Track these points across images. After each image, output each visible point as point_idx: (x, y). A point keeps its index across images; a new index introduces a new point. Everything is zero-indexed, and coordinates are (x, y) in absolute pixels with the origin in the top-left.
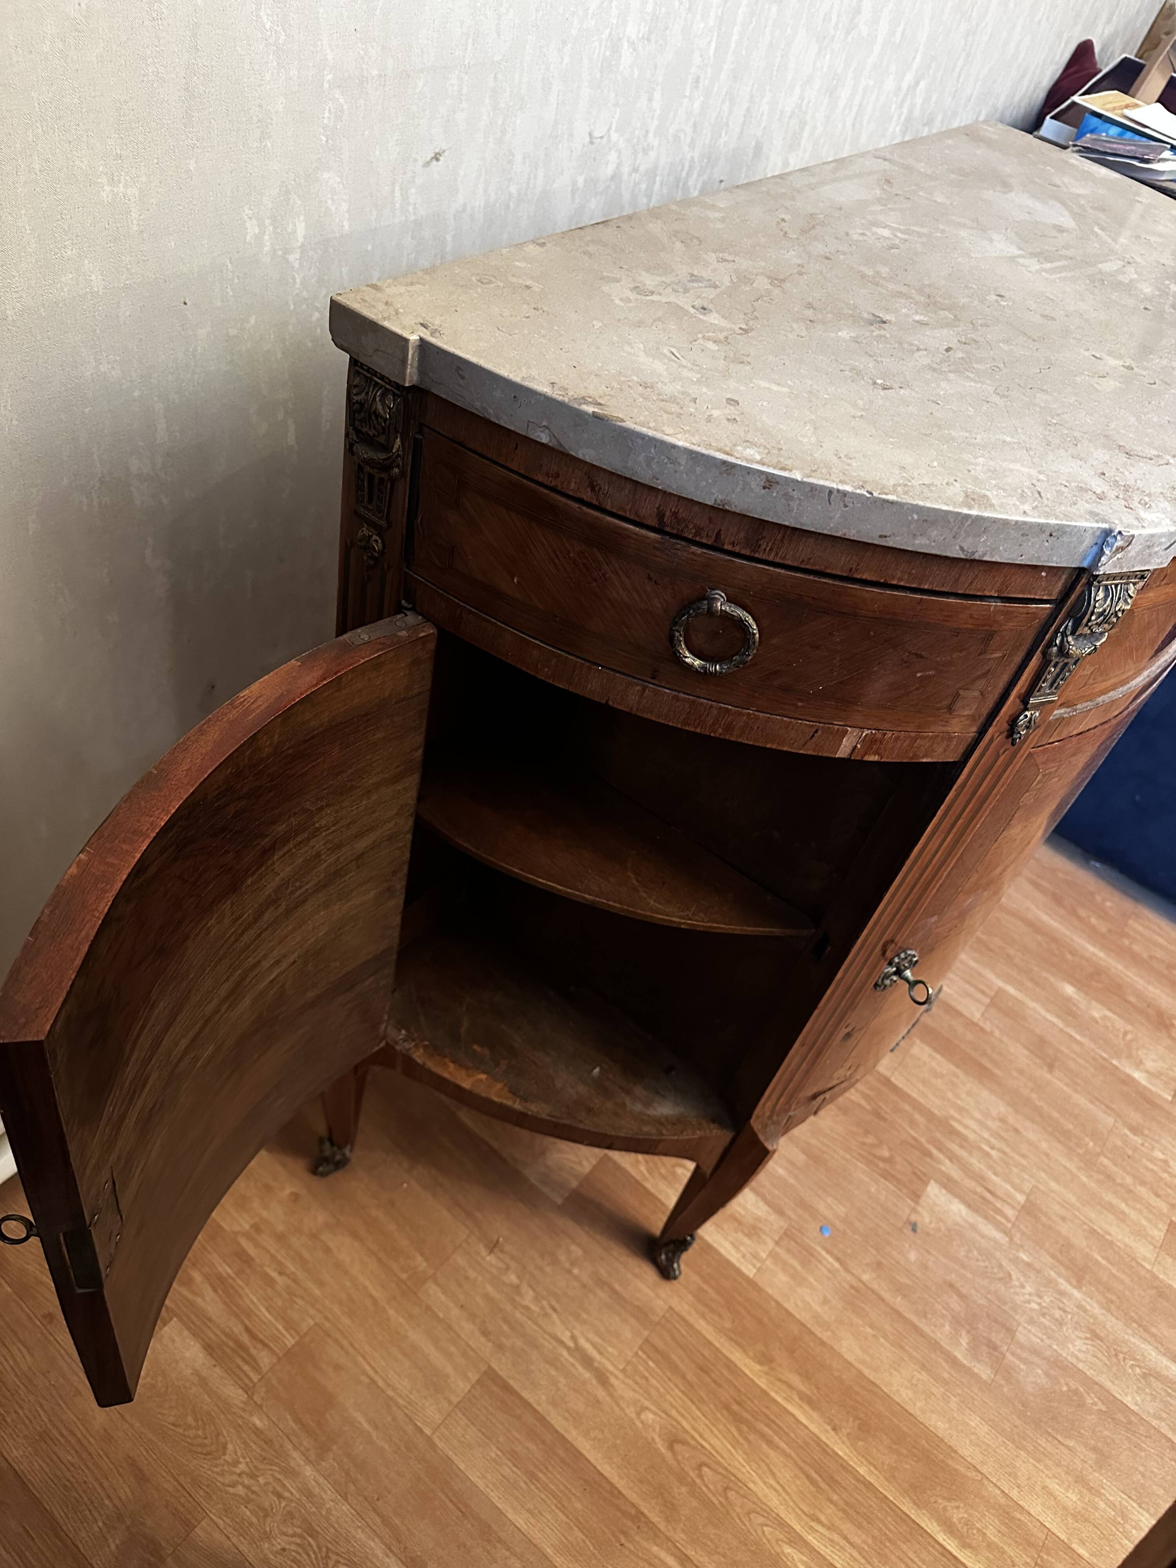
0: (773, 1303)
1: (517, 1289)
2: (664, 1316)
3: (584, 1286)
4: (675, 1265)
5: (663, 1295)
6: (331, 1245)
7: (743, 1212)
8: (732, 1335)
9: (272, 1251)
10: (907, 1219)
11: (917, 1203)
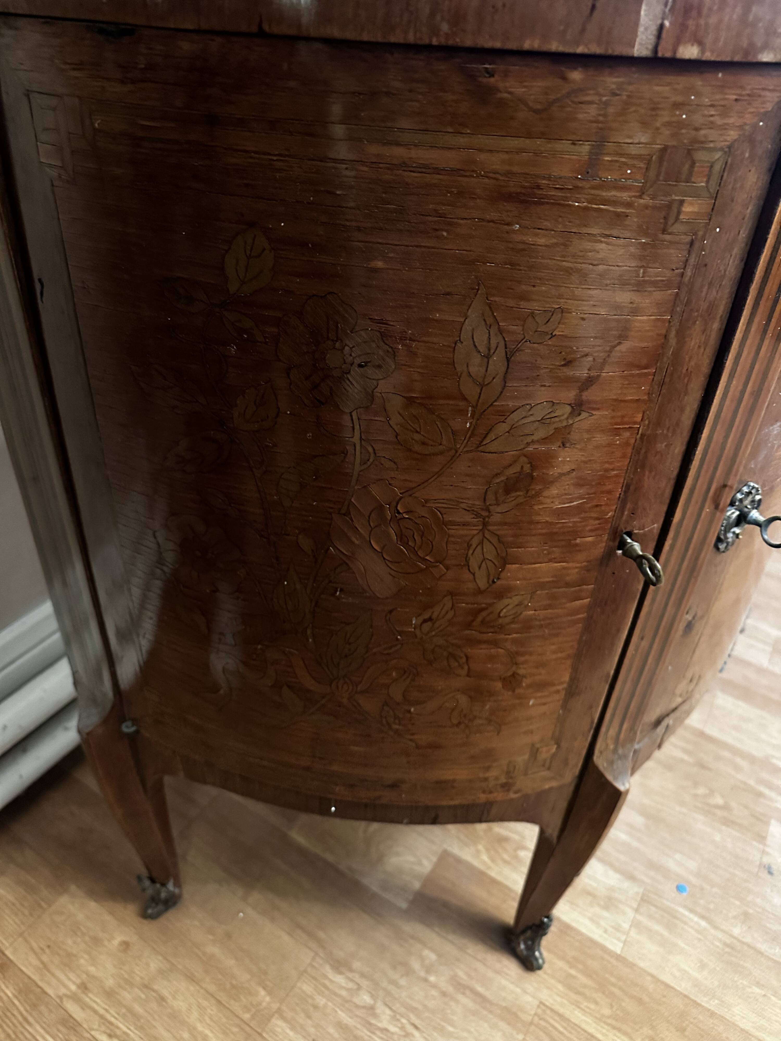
0: (649, 978)
1: (371, 1009)
2: (536, 1014)
3: (444, 994)
4: (537, 954)
5: (530, 989)
6: (165, 993)
7: (595, 885)
8: (614, 1023)
9: (102, 1012)
10: (760, 864)
11: (765, 845)
